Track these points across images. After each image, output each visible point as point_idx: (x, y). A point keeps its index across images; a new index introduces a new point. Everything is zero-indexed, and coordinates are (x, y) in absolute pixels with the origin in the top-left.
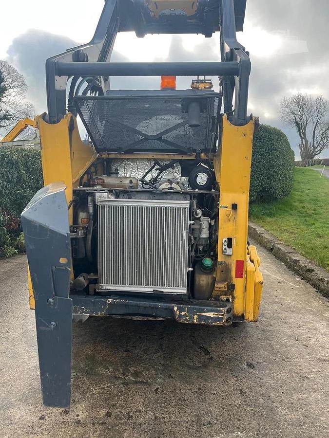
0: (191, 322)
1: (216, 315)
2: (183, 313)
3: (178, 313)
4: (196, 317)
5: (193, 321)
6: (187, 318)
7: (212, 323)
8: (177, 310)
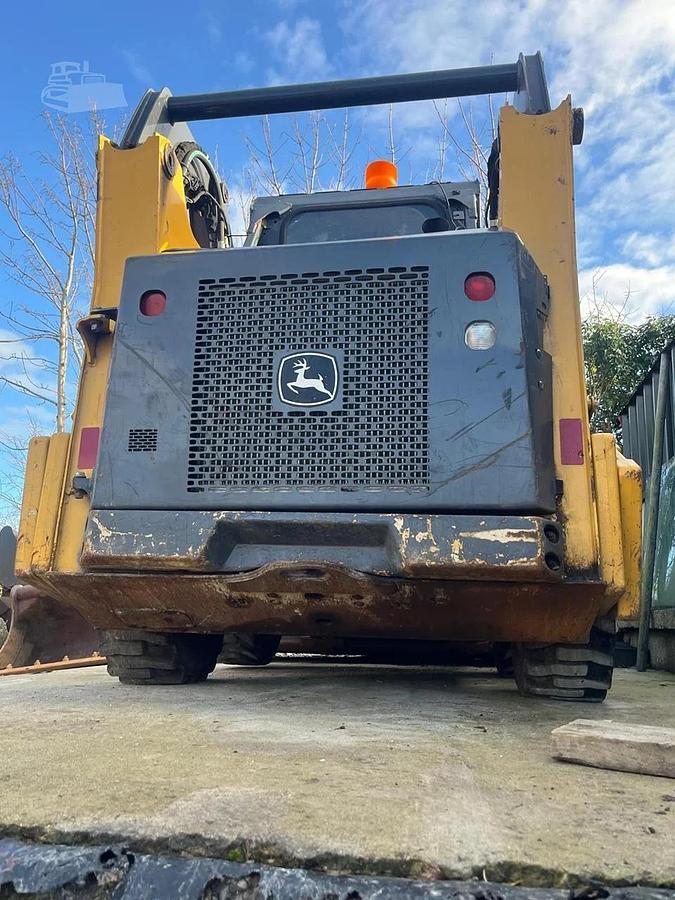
0: (444, 560)
1: (514, 535)
2: (420, 536)
3: (405, 535)
4: (457, 545)
5: (451, 560)
6: (433, 549)
7: (505, 560)
8: (404, 527)
